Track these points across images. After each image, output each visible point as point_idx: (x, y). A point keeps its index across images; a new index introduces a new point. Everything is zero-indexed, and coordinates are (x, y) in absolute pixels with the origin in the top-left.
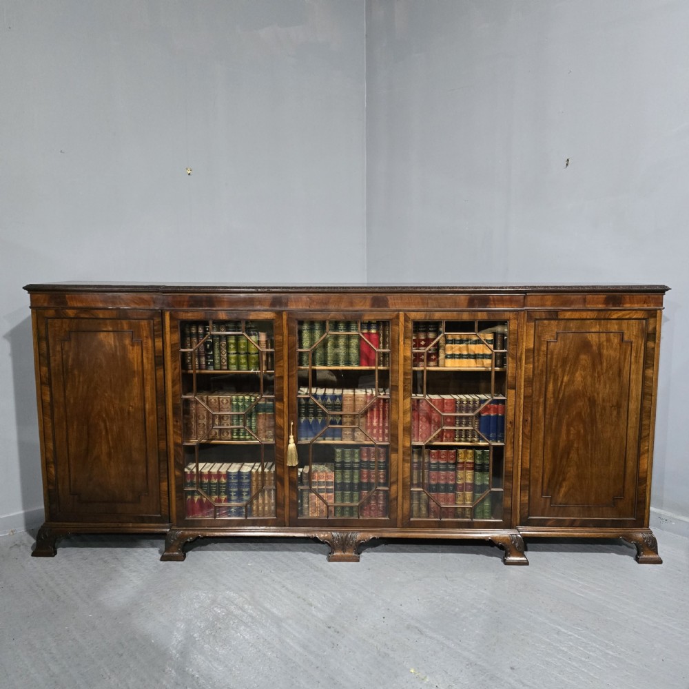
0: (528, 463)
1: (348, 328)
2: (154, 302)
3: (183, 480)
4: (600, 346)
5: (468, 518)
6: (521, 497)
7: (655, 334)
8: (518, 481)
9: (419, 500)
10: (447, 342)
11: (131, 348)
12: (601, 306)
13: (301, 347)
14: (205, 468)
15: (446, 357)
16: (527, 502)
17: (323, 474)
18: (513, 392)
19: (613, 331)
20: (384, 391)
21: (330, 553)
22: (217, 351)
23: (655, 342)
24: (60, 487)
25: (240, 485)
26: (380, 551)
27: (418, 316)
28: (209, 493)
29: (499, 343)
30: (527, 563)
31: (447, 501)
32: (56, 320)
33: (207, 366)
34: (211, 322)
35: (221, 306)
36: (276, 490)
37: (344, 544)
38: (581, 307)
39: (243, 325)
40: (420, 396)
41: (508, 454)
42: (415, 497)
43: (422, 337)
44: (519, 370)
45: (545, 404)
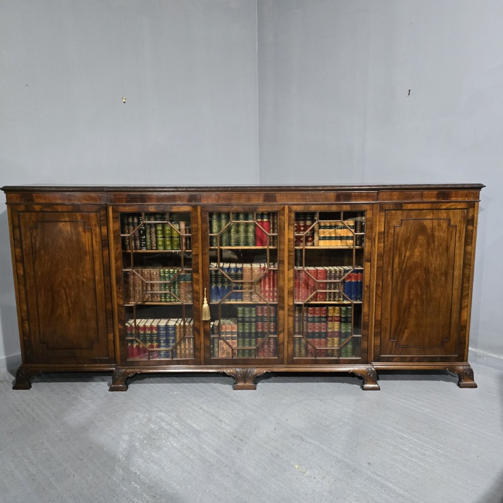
0: (380, 316)
1: (246, 218)
2: (100, 200)
3: (124, 332)
4: (433, 229)
5: (335, 357)
6: (374, 341)
7: (473, 220)
8: (372, 330)
9: (300, 344)
10: (320, 227)
11: (83, 234)
12: (433, 200)
13: (211, 232)
14: (141, 322)
15: (320, 239)
16: (379, 344)
17: (229, 326)
18: (369, 264)
19: (443, 218)
20: (274, 264)
21: (235, 384)
22: (148, 236)
23: (473, 226)
24: (32, 339)
25: (167, 335)
26: (271, 382)
27: (299, 209)
28: (145, 341)
29: (358, 228)
30: (378, 389)
31: (320, 344)
32: (26, 213)
33: (141, 247)
34: (143, 214)
35: (151, 202)
36: (194, 339)
37: (245, 377)
38: (419, 200)
39: (167, 216)
40: (300, 268)
41: (365, 309)
42: (297, 342)
43: (302, 224)
44: (373, 248)
45: (392, 273)
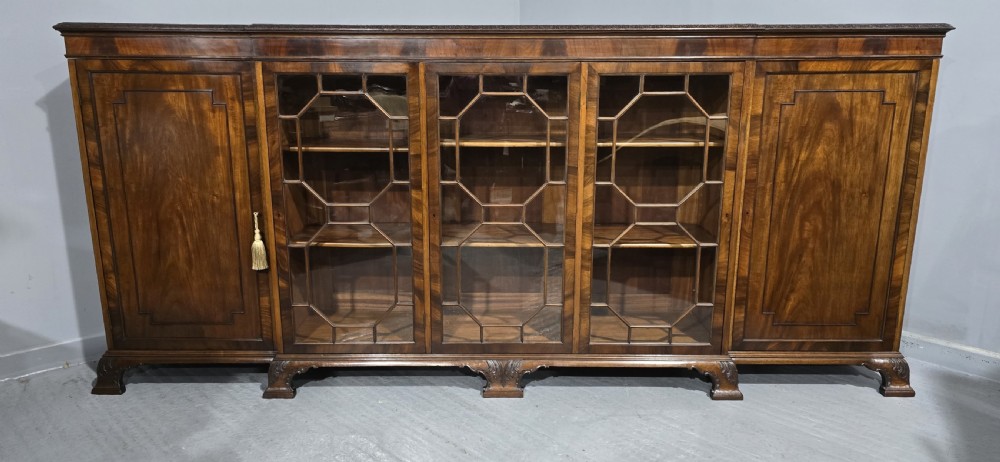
0: (747, 270)
2: (240, 50)
3: (289, 292)
4: (851, 109)
5: (664, 341)
6: (736, 315)
7: (926, 92)
8: (732, 294)
11: (211, 114)
12: (856, 54)
13: (445, 114)
16: (743, 320)
18: (733, 173)
19: (871, 88)
21: (485, 387)
23: (926, 105)
24: (124, 305)
26: (548, 385)
27: (608, 69)
30: (740, 398)
32: (103, 76)
34: (320, 78)
35: (333, 54)
36: (413, 307)
37: (503, 375)
38: (830, 55)
39: (364, 82)
40: (606, 183)
41: (722, 257)
44: (741, 144)
45: (773, 191)
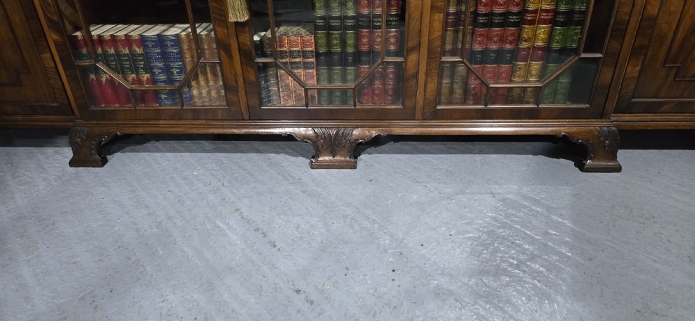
5: (528, 103)
9: (452, 76)
14: (110, 30)
17: (297, 38)
21: (313, 157)
25: (165, 56)
26: (387, 153)
28: (121, 71)
30: (618, 169)
31: (498, 77)
36: (222, 65)
37: (332, 145)
42: (447, 72)
